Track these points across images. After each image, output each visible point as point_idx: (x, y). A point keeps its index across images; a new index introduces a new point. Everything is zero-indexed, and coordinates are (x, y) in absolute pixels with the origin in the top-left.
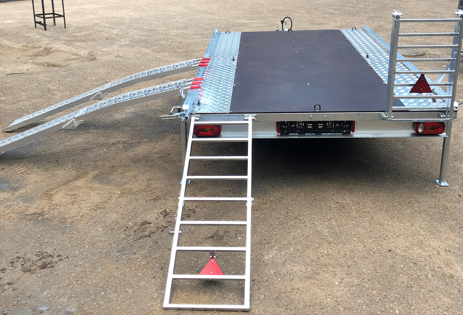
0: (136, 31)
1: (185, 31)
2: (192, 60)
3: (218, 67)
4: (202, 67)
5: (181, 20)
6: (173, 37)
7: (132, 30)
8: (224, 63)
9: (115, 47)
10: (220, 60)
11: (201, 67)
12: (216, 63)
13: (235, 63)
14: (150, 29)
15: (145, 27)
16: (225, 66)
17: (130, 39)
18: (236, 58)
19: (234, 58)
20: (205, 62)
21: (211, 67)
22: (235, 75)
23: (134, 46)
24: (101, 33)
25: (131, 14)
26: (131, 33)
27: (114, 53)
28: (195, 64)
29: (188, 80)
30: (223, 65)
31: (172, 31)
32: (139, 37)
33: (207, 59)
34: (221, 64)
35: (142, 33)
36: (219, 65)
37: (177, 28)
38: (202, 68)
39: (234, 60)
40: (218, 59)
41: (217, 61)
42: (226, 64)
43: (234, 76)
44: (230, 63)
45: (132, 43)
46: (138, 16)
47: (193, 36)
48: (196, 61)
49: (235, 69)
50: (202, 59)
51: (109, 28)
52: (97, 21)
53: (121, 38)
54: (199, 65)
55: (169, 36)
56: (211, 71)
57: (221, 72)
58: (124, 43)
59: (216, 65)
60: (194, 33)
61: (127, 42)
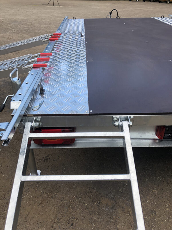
0: (22, 25)
1: (49, 26)
2: (43, 36)
3: (68, 42)
4: (53, 41)
5: (48, 21)
6: (43, 28)
7: (20, 25)
8: (73, 38)
9: (8, 33)
10: (70, 36)
11: (51, 41)
12: (67, 39)
13: (83, 39)
14: (31, 24)
15: (28, 23)
16: (75, 41)
17: (18, 29)
18: (84, 34)
19: (82, 35)
20: (56, 37)
21: (62, 42)
22: (86, 49)
23: (19, 33)
24: (3, 26)
25: (23, 17)
26: (19, 26)
27: (6, 37)
28: (46, 39)
29: (34, 55)
30: (73, 40)
31: (42, 26)
32: (23, 28)
33: (58, 34)
34: (71, 39)
35: (26, 26)
36: (69, 40)
37: (45, 24)
38: (52, 43)
39: (82, 36)
40: (68, 36)
41: (67, 37)
42: (76, 39)
43: (85, 51)
44: (79, 38)
45: (19, 31)
46: (26, 18)
47: (54, 28)
48: (48, 36)
49: (85, 44)
50: (53, 34)
51: (8, 23)
52: (3, 20)
53: (13, 29)
54: (50, 40)
55: (40, 28)
56: (62, 45)
57: (71, 46)
58: (14, 31)
59: (66, 40)
60: (55, 26)
61: (16, 31)
